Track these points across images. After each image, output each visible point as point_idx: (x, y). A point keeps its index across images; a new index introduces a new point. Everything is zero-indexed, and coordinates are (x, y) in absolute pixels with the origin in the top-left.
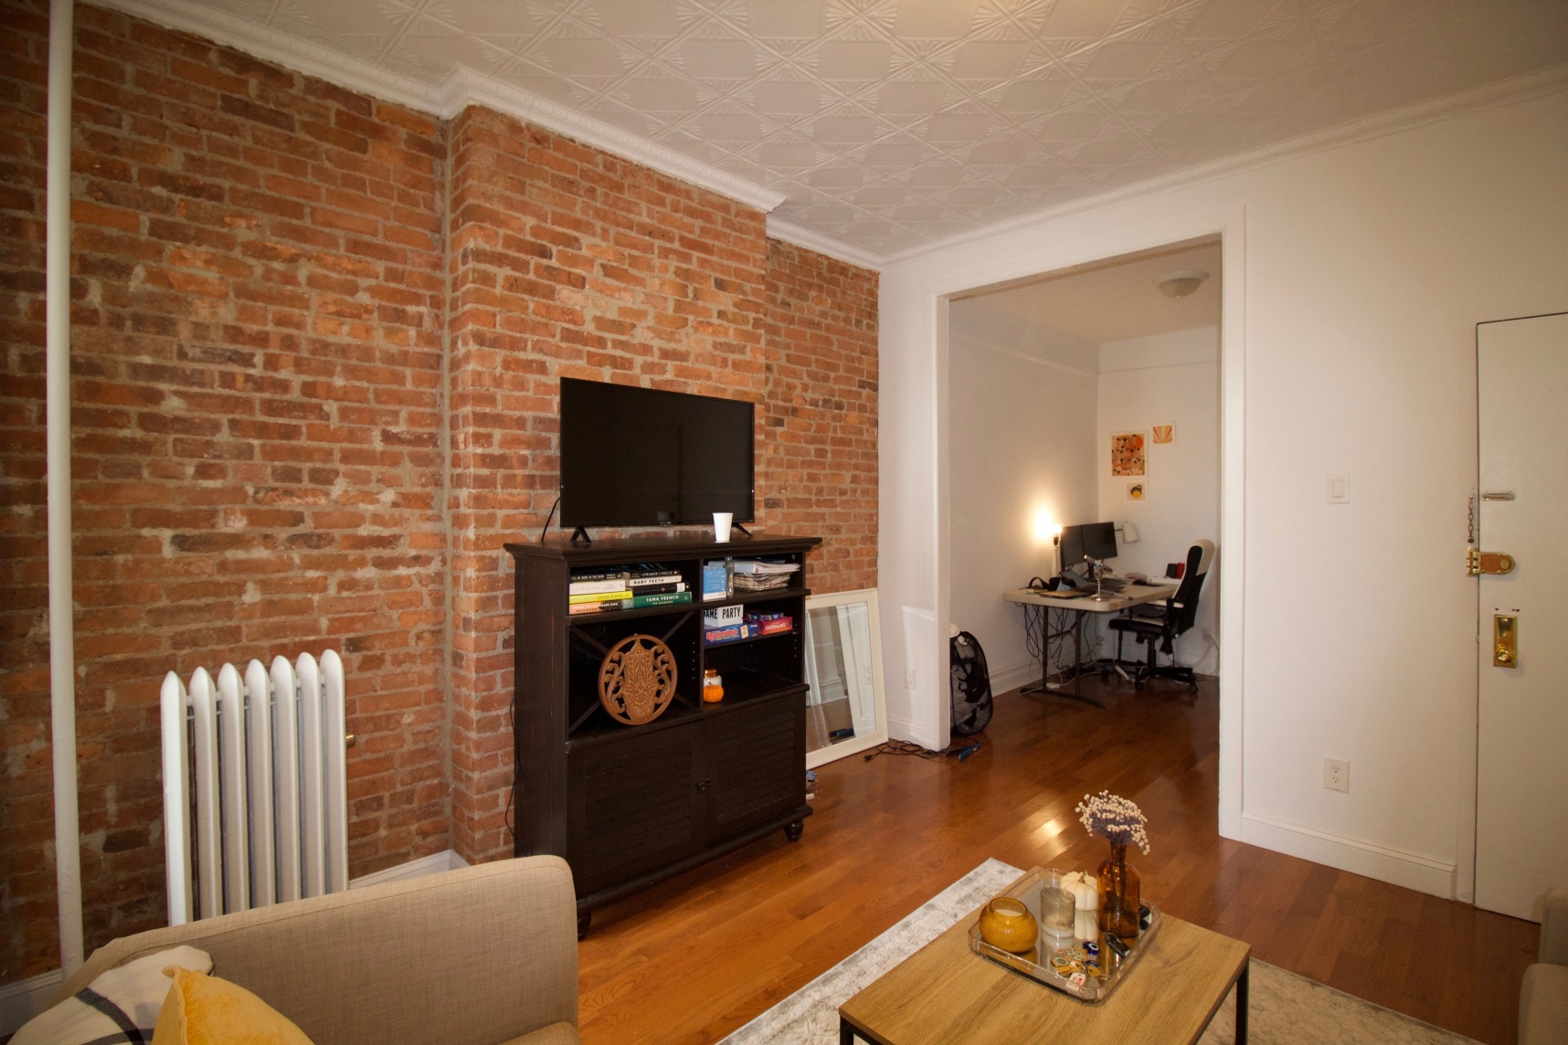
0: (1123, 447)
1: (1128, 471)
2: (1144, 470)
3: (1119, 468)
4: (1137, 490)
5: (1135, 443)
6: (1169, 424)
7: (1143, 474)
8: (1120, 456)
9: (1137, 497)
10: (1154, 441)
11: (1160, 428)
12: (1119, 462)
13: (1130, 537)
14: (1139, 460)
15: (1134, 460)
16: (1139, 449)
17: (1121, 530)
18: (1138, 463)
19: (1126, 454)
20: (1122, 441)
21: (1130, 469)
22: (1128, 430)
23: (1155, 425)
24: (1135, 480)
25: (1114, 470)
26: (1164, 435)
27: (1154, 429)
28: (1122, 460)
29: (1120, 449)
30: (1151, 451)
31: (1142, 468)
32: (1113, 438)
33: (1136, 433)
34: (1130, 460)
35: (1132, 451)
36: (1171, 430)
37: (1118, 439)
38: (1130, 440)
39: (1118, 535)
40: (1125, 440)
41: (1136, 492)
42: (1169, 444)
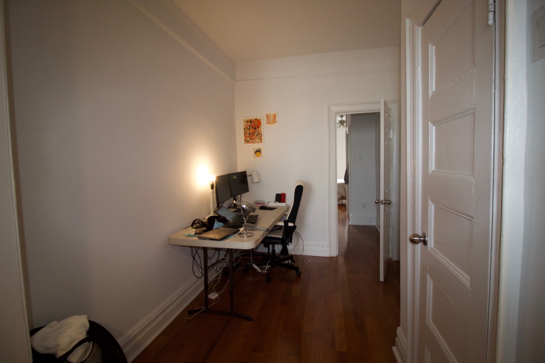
0: (250, 126)
1: (253, 141)
2: (262, 140)
3: (248, 139)
4: (258, 151)
5: (256, 124)
6: (275, 113)
7: (261, 142)
8: (248, 132)
9: (258, 156)
10: (267, 123)
11: (270, 115)
12: (248, 135)
13: (256, 180)
14: (259, 134)
15: (256, 134)
16: (258, 128)
17: (251, 175)
18: (259, 135)
19: (252, 130)
20: (249, 123)
21: (254, 139)
22: (253, 117)
23: (268, 113)
24: (256, 146)
25: (246, 140)
26: (272, 119)
27: (267, 116)
28: (249, 134)
29: (248, 127)
30: (265, 128)
31: (261, 139)
32: (244, 121)
33: (257, 118)
34: (254, 134)
35: (255, 129)
36: (275, 116)
37: (247, 122)
38: (254, 122)
39: (249, 179)
40: (251, 122)
41: (258, 153)
42: (275, 125)
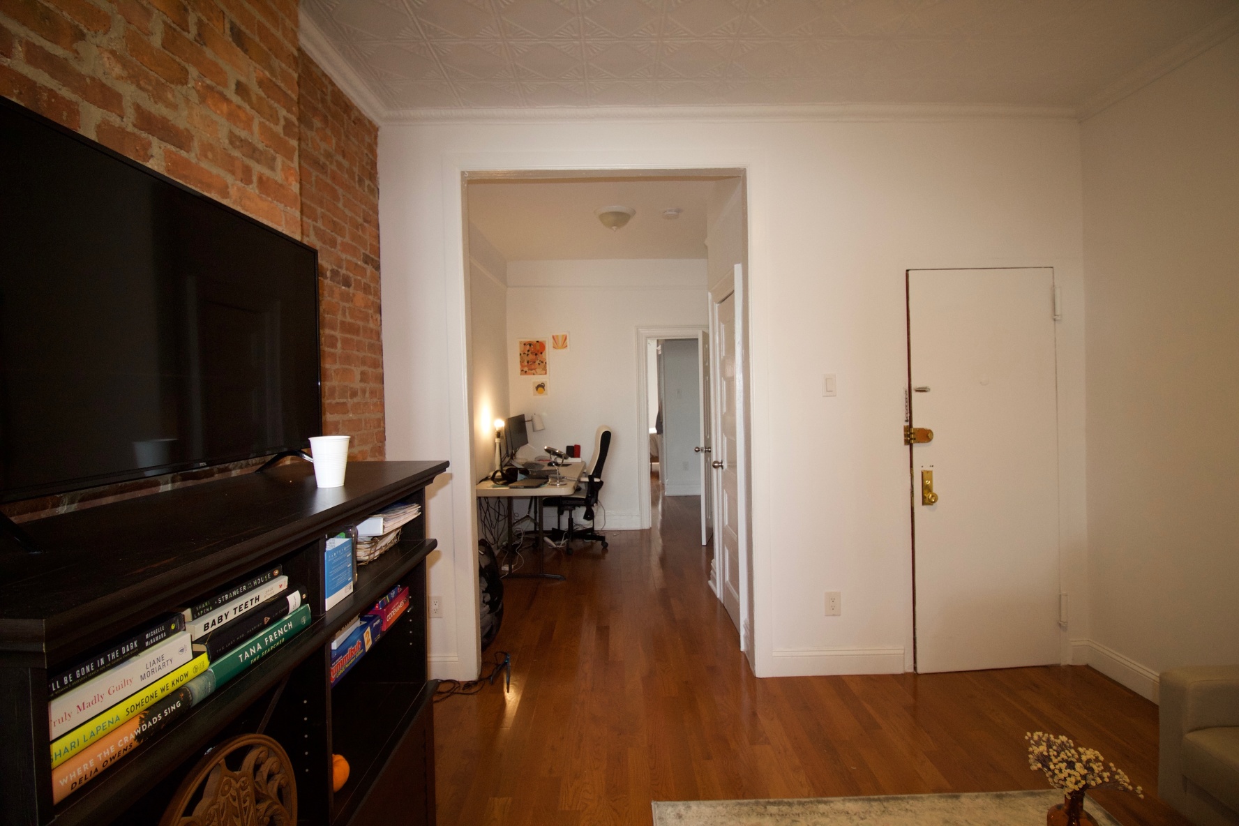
0: (528, 351)
1: (533, 371)
2: (546, 371)
3: (526, 369)
4: (541, 387)
5: (538, 348)
6: (565, 333)
7: (546, 373)
8: (526, 359)
9: (541, 393)
10: (554, 347)
11: (557, 336)
12: (526, 364)
13: (538, 427)
14: (542, 362)
15: (538, 362)
16: (541, 353)
17: (531, 420)
18: (541, 364)
19: (531, 357)
20: (528, 346)
21: (535, 369)
22: (533, 338)
23: (554, 334)
24: (539, 379)
25: (522, 370)
26: (560, 342)
27: (553, 337)
28: (528, 362)
29: (526, 352)
30: (550, 354)
31: (545, 369)
32: (521, 343)
33: (539, 340)
34: (535, 362)
35: (536, 354)
36: (566, 339)
37: (525, 344)
38: (535, 345)
39: (528, 425)
40: (530, 345)
41: (540, 389)
42: (564, 350)
